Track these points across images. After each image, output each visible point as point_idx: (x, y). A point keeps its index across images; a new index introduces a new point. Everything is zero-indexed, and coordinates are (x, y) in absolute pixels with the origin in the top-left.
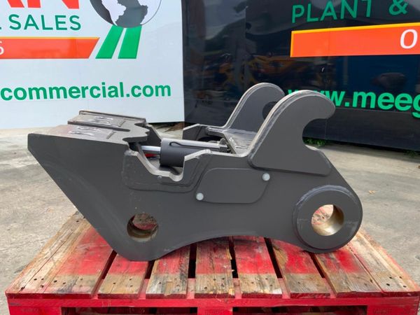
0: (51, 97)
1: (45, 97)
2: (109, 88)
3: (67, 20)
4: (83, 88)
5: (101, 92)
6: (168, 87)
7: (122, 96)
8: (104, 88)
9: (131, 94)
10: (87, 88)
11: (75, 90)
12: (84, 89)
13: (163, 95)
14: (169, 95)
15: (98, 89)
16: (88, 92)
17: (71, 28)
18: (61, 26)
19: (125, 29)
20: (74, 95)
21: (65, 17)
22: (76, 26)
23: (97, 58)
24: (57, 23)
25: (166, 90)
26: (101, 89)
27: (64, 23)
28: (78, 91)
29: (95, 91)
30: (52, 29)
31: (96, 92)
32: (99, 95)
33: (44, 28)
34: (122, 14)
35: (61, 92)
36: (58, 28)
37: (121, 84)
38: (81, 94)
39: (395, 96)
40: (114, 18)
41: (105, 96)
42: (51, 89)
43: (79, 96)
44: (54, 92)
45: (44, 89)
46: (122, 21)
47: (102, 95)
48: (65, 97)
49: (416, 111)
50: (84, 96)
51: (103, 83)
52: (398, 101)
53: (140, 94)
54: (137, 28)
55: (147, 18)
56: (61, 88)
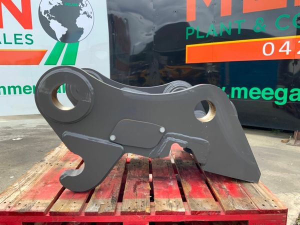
0: (10, 93)
1: (5, 93)
3: (23, 37)
4: (34, 86)
11: (28, 88)
17: (26, 43)
18: (18, 41)
19: (67, 44)
20: (27, 91)
21: (21, 35)
22: (30, 42)
24: (16, 39)
27: (21, 39)
28: (31, 89)
30: (11, 43)
33: (5, 43)
34: (65, 33)
35: (17, 89)
36: (16, 43)
39: (261, 90)
40: (59, 36)
42: (9, 88)
44: (12, 89)
45: (4, 87)
46: (65, 39)
48: (20, 93)
49: (277, 100)
52: (264, 93)
54: (76, 44)
55: (83, 36)
56: (17, 87)
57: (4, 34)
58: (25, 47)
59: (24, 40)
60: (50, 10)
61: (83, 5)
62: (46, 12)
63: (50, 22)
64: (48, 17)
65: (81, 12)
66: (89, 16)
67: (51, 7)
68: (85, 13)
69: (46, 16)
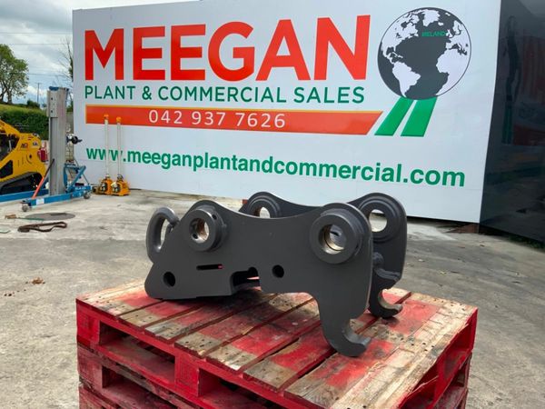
0: (321, 175)
1: (315, 174)
2: (385, 170)
3: (350, 92)
4: (354, 167)
5: (374, 174)
6: (462, 175)
7: (398, 180)
8: (378, 169)
9: (409, 180)
10: (359, 168)
11: (346, 169)
12: (355, 169)
13: (453, 184)
14: (462, 184)
15: (372, 170)
16: (359, 172)
17: (354, 101)
18: (343, 98)
19: (415, 101)
20: (344, 174)
21: (348, 88)
22: (359, 99)
23: (376, 134)
24: (340, 95)
25: (458, 178)
26: (375, 170)
27: (347, 95)
28: (349, 171)
29: (367, 171)
31: (368, 173)
32: (371, 177)
34: (414, 83)
35: (331, 170)
36: (339, 101)
37: (400, 166)
38: (351, 174)
40: (404, 89)
41: (377, 179)
42: (321, 166)
43: (348, 176)
44: (324, 169)
45: (314, 165)
46: (413, 93)
47: (374, 178)
48: (335, 176)
50: (354, 177)
51: (378, 164)
53: (421, 180)
54: (431, 100)
55: (445, 87)
56: (332, 166)
57: (326, 89)
58: (351, 108)
59: (352, 97)
60: (397, 47)
61: (453, 33)
62: (390, 50)
63: (393, 66)
64: (391, 59)
65: (448, 45)
66: (461, 52)
67: (399, 41)
68: (455, 46)
69: (388, 57)
